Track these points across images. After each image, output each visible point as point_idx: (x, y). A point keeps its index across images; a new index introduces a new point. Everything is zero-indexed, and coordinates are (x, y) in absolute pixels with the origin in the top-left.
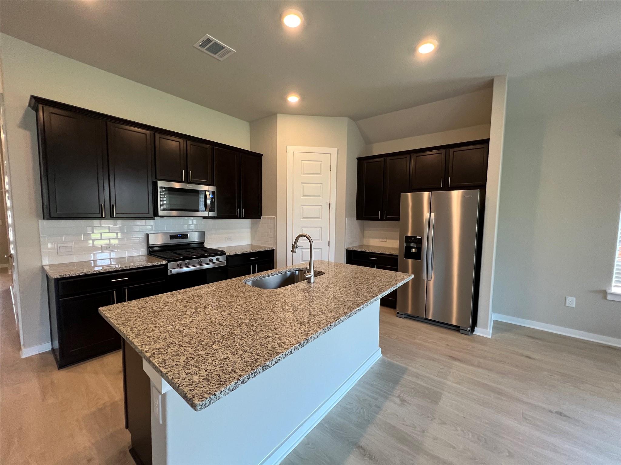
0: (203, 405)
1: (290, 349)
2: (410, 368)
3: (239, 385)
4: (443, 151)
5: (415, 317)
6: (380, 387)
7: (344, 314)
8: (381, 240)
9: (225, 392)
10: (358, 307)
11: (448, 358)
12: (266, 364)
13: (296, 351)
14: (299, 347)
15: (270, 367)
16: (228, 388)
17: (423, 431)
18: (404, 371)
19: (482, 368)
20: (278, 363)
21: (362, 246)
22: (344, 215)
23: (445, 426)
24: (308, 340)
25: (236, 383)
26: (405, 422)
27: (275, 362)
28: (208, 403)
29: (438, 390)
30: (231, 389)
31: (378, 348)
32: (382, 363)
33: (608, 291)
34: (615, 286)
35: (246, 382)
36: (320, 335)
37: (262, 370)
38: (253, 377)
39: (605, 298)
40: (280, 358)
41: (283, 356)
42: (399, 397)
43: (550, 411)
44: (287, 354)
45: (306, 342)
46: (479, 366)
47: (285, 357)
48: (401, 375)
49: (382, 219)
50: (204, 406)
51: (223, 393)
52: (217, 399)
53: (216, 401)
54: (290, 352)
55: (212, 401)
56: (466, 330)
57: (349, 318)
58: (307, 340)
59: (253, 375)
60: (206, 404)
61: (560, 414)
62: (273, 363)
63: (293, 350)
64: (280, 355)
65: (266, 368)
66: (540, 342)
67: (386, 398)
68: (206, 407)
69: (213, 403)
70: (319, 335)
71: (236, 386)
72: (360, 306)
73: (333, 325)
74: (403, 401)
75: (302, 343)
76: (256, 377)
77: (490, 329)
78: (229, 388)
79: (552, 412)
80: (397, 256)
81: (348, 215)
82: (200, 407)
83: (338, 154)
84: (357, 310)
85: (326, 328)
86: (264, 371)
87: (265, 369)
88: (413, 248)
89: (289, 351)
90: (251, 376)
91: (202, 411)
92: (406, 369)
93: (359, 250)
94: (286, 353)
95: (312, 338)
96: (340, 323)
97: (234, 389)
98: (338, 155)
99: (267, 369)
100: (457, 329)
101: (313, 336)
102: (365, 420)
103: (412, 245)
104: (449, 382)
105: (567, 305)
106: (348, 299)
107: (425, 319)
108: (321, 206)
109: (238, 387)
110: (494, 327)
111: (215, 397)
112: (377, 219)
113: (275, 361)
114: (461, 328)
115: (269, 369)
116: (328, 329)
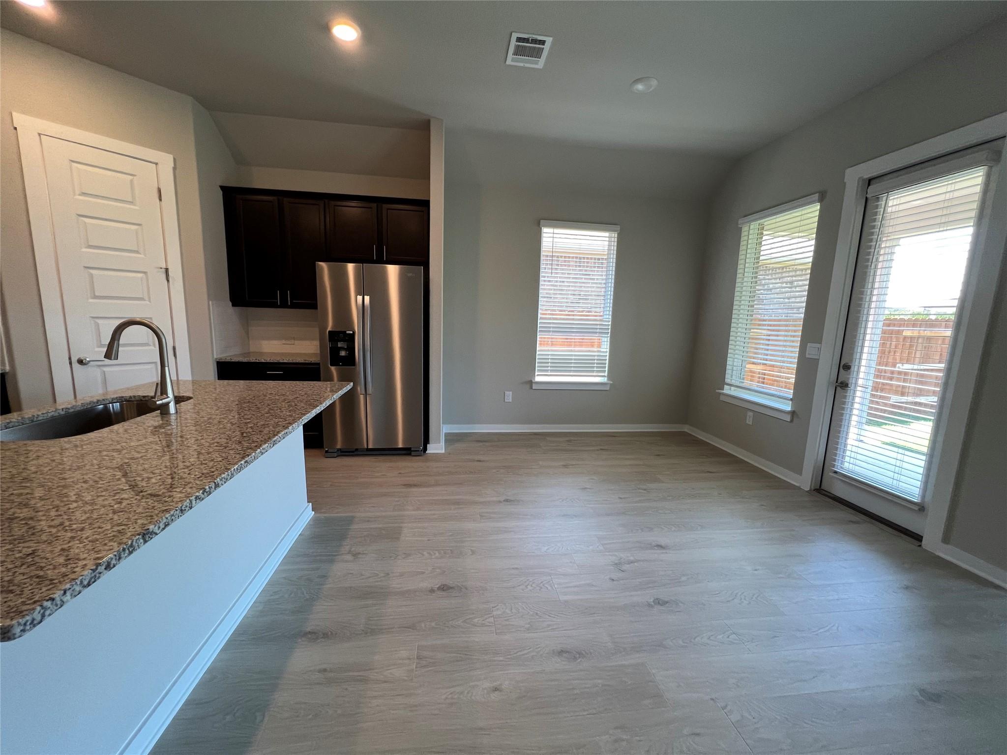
0: (28, 623)
1: (188, 501)
2: (358, 515)
3: (100, 573)
4: (374, 205)
5: (353, 452)
6: (321, 552)
7: (265, 441)
8: (284, 342)
9: (73, 590)
10: (285, 429)
11: (403, 487)
12: (148, 529)
13: (199, 503)
14: (203, 496)
15: (156, 534)
16: (79, 583)
17: (388, 574)
18: (350, 520)
19: (439, 485)
20: (170, 526)
21: (248, 354)
22: (205, 296)
23: (411, 558)
24: (217, 483)
25: (94, 571)
26: (363, 575)
27: (164, 525)
28: (38, 618)
29: (396, 525)
30: (85, 583)
31: (307, 504)
32: (315, 522)
33: (533, 381)
34: (538, 375)
35: (114, 566)
36: (235, 474)
37: (142, 541)
38: (126, 555)
39: (531, 388)
40: (173, 518)
41: (178, 512)
42: (349, 552)
43: (500, 502)
44: (183, 509)
45: (213, 487)
46: (437, 484)
47: (180, 514)
48: (347, 527)
49: (284, 305)
50: (30, 624)
51: (68, 594)
52: (59, 606)
53: (56, 610)
54: (188, 505)
55: (47, 612)
56: (419, 451)
57: (275, 446)
58: (215, 483)
59: (127, 551)
60: (33, 620)
61: (507, 501)
62: (162, 526)
63: (194, 502)
64: (172, 513)
65: (149, 537)
66: (487, 444)
67: (332, 561)
68: (34, 626)
69: (50, 615)
70: (232, 474)
71: (95, 576)
72: (287, 428)
73: (253, 458)
74: (356, 555)
75: (208, 490)
76: (132, 555)
77: (442, 443)
78: (81, 582)
79: (501, 502)
80: (319, 364)
81: (212, 295)
82: (22, 628)
83: (175, 169)
84: (285, 434)
85: (243, 462)
86: (145, 542)
87: (147, 539)
88: (342, 348)
89: (187, 503)
90: (122, 553)
91: (27, 635)
92: (353, 517)
93: (245, 360)
94: (181, 507)
95: (223, 479)
96: (262, 454)
97: (91, 583)
98: (177, 172)
99: (152, 538)
100: (407, 452)
101: (223, 476)
102: (307, 600)
103: (340, 344)
104: (407, 512)
105: (506, 401)
106: (262, 423)
107: (367, 451)
108: (145, 273)
109: (99, 577)
110: (446, 441)
111: (52, 604)
112: (274, 305)
113: (165, 523)
114: (412, 450)
115: (156, 539)
116: (245, 464)
